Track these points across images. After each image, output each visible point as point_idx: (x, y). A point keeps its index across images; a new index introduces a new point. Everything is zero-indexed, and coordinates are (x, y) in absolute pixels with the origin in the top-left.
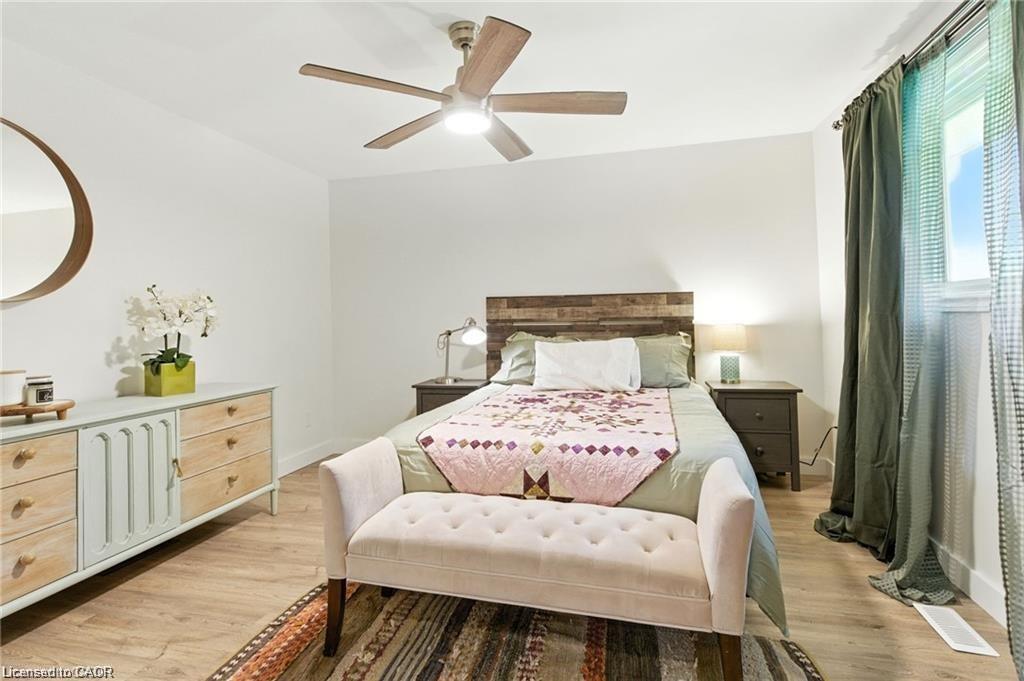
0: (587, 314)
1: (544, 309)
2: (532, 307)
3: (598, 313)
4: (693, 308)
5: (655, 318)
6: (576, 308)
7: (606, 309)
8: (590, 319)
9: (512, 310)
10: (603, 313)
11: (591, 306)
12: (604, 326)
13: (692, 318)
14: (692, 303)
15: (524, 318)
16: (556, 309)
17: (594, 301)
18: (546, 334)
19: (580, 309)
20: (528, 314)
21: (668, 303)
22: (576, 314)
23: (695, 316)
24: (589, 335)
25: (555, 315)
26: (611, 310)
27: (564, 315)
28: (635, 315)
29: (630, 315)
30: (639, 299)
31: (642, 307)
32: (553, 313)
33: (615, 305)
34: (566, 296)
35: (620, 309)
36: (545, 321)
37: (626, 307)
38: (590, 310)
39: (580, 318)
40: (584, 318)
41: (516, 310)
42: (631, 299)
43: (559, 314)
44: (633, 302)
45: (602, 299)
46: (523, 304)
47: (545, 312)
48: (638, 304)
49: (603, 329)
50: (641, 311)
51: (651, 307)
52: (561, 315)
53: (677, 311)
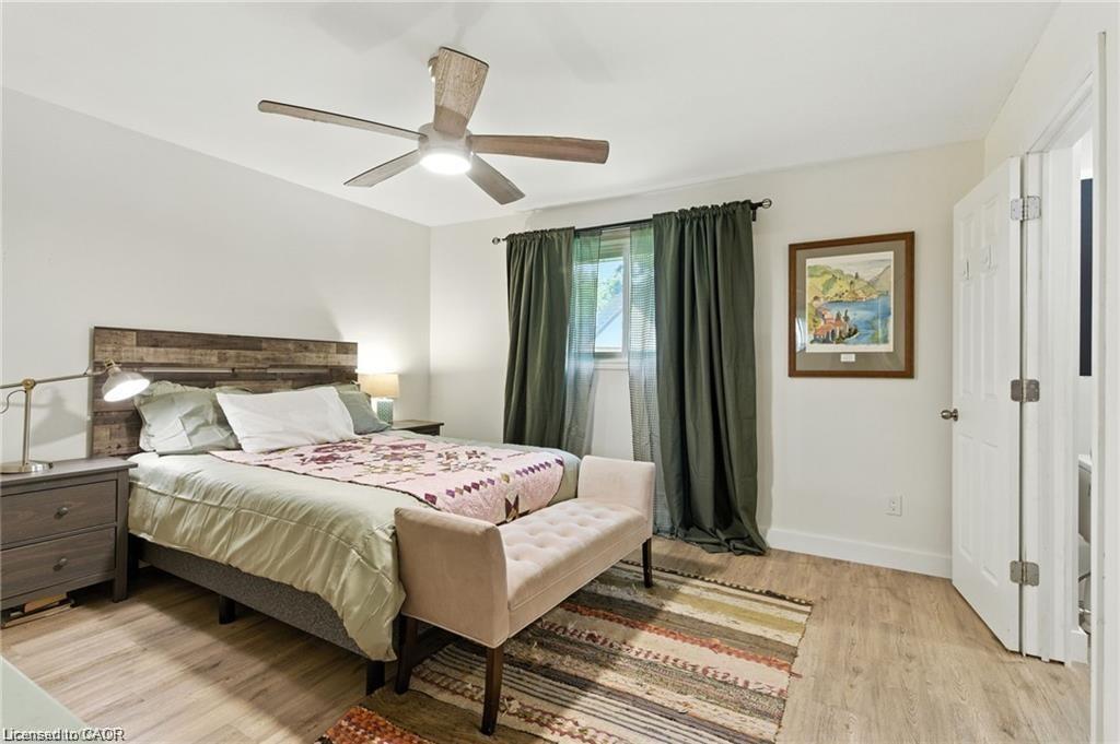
0: (257, 360)
1: (198, 351)
2: (179, 347)
3: (268, 359)
4: (356, 359)
5: (326, 367)
6: (243, 352)
7: (277, 354)
8: (260, 366)
9: (145, 349)
10: (274, 360)
11: (260, 350)
12: (275, 374)
13: (356, 367)
14: (356, 353)
15: (166, 361)
16: (216, 352)
17: (264, 345)
18: (201, 383)
19: (249, 353)
20: (172, 356)
21: (337, 353)
22: (242, 359)
23: (359, 365)
24: (256, 385)
25: (214, 359)
26: (283, 356)
27: (226, 360)
28: (307, 363)
29: (302, 363)
30: (311, 346)
31: (314, 355)
32: (212, 357)
33: (287, 349)
34: (229, 336)
35: (293, 355)
36: (199, 366)
37: (299, 354)
38: (260, 355)
39: (248, 365)
40: (253, 364)
41: (152, 349)
42: (303, 345)
43: (219, 358)
44: (306, 349)
45: (273, 343)
46: (164, 341)
47: (198, 355)
48: (311, 351)
49: (274, 378)
50: (313, 359)
51: (322, 355)
52: (222, 359)
53: (343, 360)
